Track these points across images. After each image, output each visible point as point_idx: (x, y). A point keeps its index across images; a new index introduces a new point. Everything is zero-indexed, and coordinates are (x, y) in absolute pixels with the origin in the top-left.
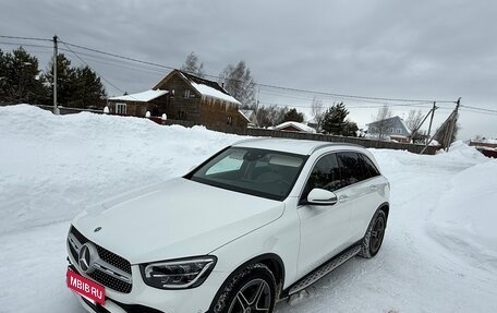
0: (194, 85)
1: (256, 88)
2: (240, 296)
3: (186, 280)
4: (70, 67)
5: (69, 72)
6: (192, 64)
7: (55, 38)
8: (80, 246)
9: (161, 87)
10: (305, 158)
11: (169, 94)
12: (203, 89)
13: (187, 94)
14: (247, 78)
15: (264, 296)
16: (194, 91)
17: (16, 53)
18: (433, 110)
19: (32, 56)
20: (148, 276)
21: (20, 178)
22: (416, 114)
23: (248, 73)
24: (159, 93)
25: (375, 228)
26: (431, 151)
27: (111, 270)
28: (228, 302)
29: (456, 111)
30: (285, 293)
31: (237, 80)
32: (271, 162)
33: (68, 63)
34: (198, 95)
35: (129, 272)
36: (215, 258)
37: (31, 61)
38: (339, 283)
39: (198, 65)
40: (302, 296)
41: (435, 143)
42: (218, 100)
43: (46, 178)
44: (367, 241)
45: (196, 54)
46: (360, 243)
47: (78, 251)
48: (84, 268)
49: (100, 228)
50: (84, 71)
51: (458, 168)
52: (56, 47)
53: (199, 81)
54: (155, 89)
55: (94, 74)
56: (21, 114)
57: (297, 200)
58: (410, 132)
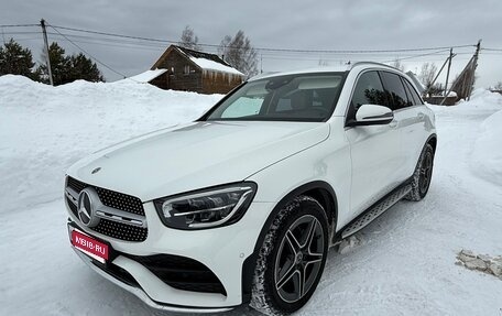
0: (193, 59)
1: (258, 57)
2: (289, 235)
3: (218, 216)
4: (65, 56)
5: (64, 61)
6: (188, 39)
7: (43, 22)
8: (77, 196)
9: (159, 65)
10: (344, 75)
11: (169, 73)
12: (203, 63)
13: (187, 70)
14: (247, 48)
15: (316, 238)
16: (194, 66)
17: (7, 46)
18: (450, 58)
19: (24, 48)
20: (167, 215)
21: (14, 151)
22: (429, 68)
23: (248, 43)
24: (158, 72)
25: (424, 165)
26: (451, 102)
27: (118, 216)
28: (276, 242)
29: (476, 56)
30: (338, 236)
31: (237, 51)
32: (300, 88)
33: (62, 52)
34: (198, 70)
35: (142, 213)
36: (254, 186)
37: (23, 53)
38: (391, 228)
39: (193, 39)
40: (352, 243)
41: (454, 94)
42: (220, 73)
43: (43, 150)
44: (416, 179)
45: (191, 28)
46: (410, 181)
47: (76, 203)
48: (86, 220)
49: (98, 169)
50: (78, 58)
51: (484, 115)
52: (45, 32)
53: (198, 55)
54: (153, 69)
55: (90, 61)
56: (7, 85)
57: (343, 120)
58: (424, 87)
